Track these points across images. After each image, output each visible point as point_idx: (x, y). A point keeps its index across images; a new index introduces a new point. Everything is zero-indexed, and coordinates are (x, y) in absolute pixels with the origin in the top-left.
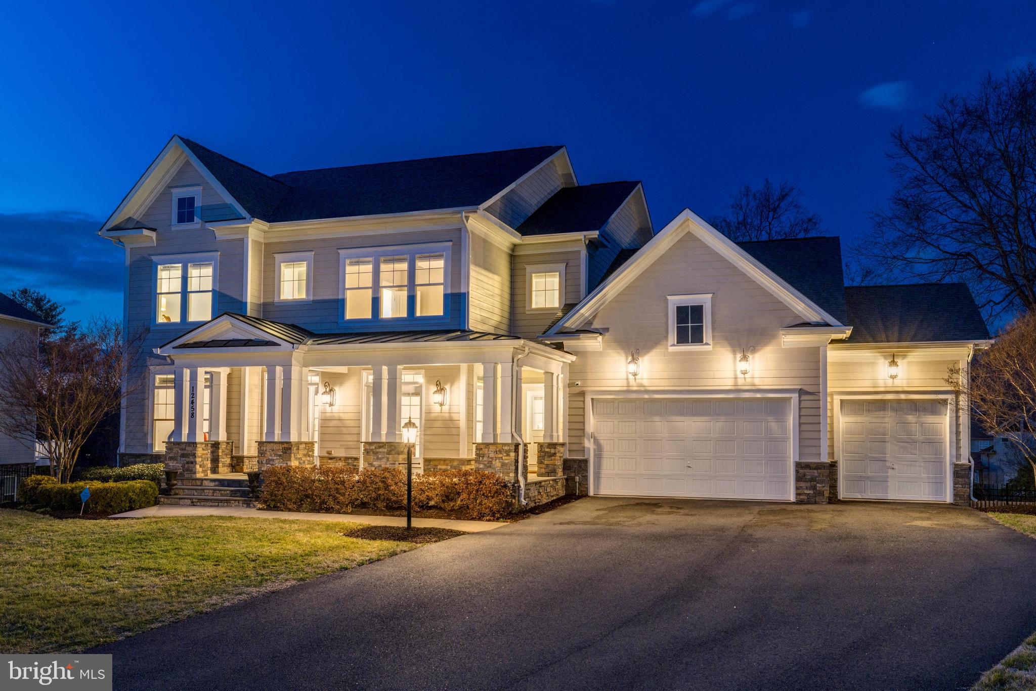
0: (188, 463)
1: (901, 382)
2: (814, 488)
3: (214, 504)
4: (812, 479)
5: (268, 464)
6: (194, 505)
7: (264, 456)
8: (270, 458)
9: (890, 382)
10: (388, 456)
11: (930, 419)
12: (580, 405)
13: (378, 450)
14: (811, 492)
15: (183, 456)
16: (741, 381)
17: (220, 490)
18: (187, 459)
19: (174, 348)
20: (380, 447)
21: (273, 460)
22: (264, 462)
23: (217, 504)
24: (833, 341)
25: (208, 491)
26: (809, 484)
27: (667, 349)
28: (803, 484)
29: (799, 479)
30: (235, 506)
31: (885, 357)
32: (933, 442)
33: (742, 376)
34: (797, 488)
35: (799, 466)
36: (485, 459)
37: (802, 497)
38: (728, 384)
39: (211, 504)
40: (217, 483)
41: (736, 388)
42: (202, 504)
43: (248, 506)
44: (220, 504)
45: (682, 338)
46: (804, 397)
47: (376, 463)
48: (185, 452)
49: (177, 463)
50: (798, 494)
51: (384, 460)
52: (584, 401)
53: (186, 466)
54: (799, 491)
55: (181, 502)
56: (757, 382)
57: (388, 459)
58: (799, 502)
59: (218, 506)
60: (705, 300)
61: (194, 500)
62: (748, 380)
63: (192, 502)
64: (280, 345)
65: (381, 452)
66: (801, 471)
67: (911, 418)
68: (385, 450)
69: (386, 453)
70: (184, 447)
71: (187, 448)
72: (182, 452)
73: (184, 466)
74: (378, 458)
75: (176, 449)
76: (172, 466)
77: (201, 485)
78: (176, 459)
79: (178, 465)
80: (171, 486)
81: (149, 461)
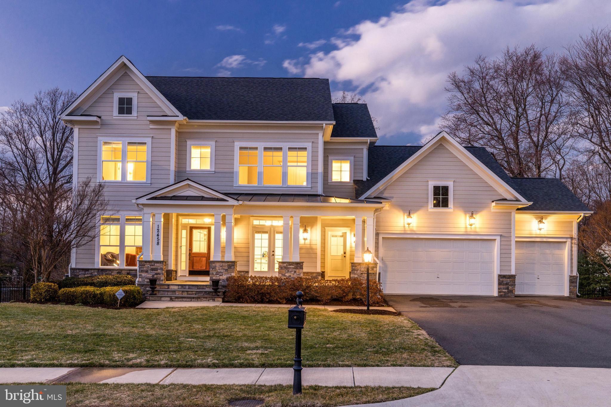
0: (156, 274)
1: (544, 232)
2: (508, 288)
3: (188, 300)
4: (507, 284)
5: (217, 275)
6: (173, 301)
7: (215, 270)
8: (219, 271)
9: (538, 232)
10: (295, 270)
11: (557, 252)
13: (288, 267)
14: (506, 291)
15: (152, 270)
16: (469, 230)
17: (188, 291)
18: (156, 272)
19: (147, 199)
20: (290, 265)
22: (215, 273)
24: (518, 209)
25: (178, 292)
26: (505, 287)
27: (428, 210)
28: (502, 287)
29: (500, 284)
30: (204, 301)
31: (536, 218)
32: (559, 264)
33: (470, 227)
34: (499, 289)
35: (500, 276)
36: (358, 272)
37: (501, 293)
38: (462, 230)
39: (185, 300)
40: (180, 287)
41: (466, 233)
42: (180, 300)
43: (214, 300)
44: (193, 300)
45: (436, 205)
46: (503, 239)
47: (287, 275)
48: (154, 267)
49: (149, 274)
50: (499, 292)
51: (293, 272)
52: (378, 239)
53: (155, 276)
54: (500, 291)
55: (163, 299)
56: (478, 230)
57: (295, 272)
58: (500, 296)
59: (191, 301)
60: (449, 183)
61: (173, 298)
62: (473, 229)
63: (171, 299)
64: (228, 201)
65: (290, 268)
66: (501, 279)
67: (548, 251)
68: (294, 267)
69: (293, 268)
70: (153, 264)
71: (155, 264)
72: (152, 267)
73: (153, 276)
74: (288, 271)
75: (147, 265)
76: (144, 276)
77: (168, 288)
78: (147, 272)
79: (149, 275)
80: (153, 289)
81: (96, 273)
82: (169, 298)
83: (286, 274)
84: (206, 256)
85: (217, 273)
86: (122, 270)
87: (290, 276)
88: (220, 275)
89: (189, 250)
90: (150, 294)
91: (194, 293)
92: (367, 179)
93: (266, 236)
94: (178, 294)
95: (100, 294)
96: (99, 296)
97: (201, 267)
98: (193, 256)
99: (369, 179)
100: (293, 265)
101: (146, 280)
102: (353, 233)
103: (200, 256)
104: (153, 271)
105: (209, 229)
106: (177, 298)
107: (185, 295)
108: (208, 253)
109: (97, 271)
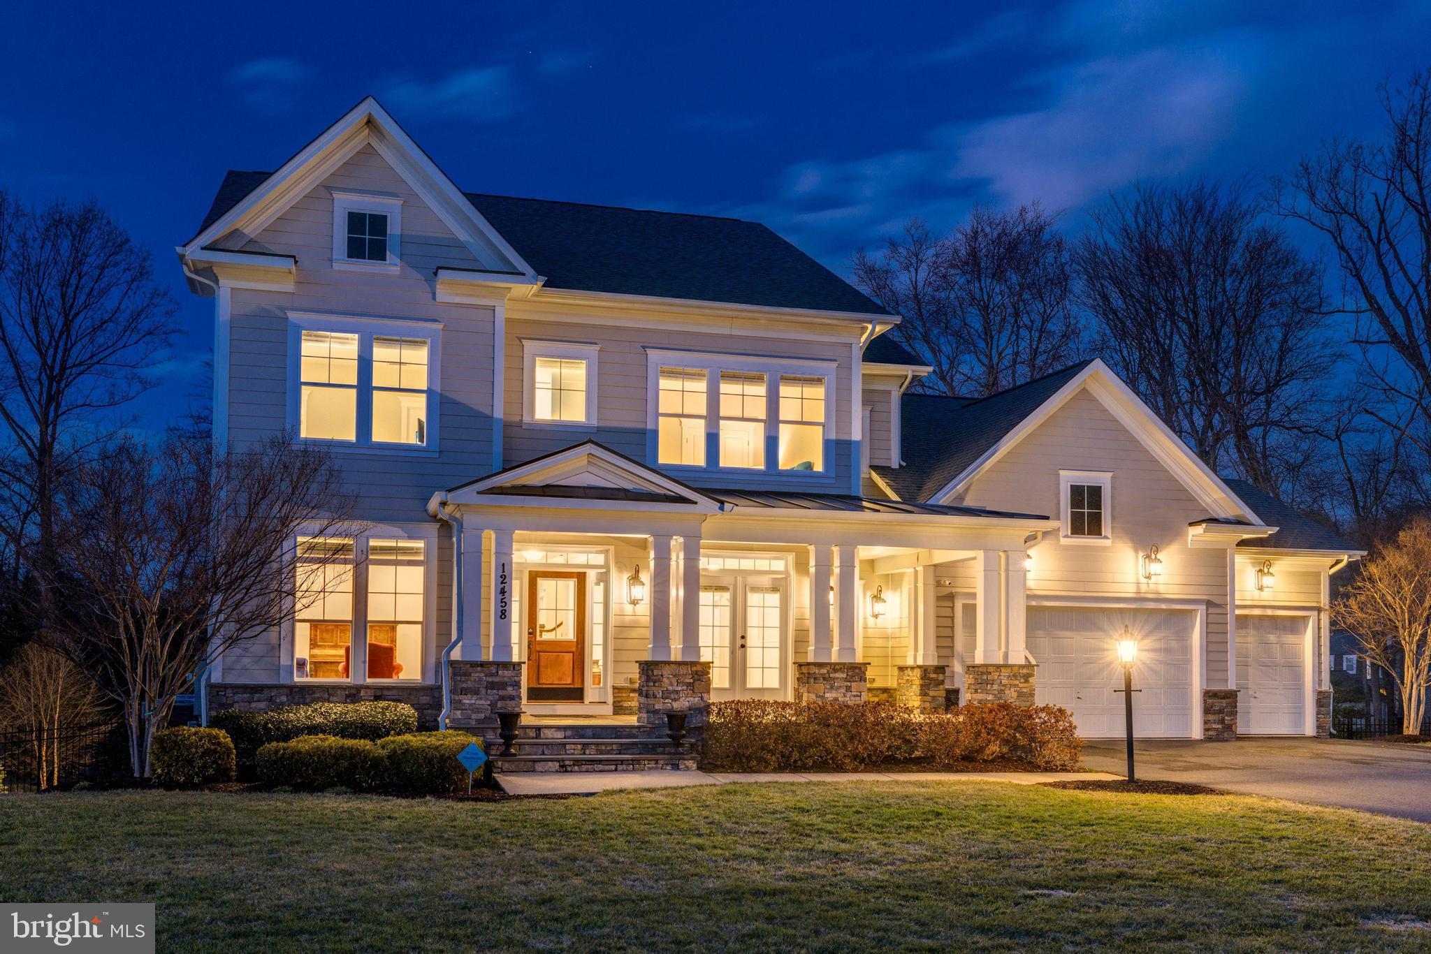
0: (502, 698)
1: (1267, 596)
2: (1222, 721)
3: (607, 768)
4: (1221, 711)
5: (667, 698)
6: (566, 771)
8: (670, 688)
9: (1257, 593)
10: (849, 684)
11: (1290, 639)
12: (948, 612)
13: (831, 675)
14: (1220, 726)
15: (491, 686)
16: (1144, 588)
17: (597, 744)
18: (501, 693)
20: (835, 671)
21: (677, 692)
22: (659, 695)
23: (613, 767)
25: (573, 746)
26: (1216, 717)
27: (1059, 541)
28: (1211, 717)
29: (1207, 710)
30: (650, 769)
31: (1254, 564)
32: (1294, 668)
33: (1145, 581)
34: (1206, 722)
35: (1208, 695)
36: (995, 687)
37: (1210, 733)
38: (1129, 590)
39: (601, 767)
40: (569, 733)
41: (1138, 596)
42: (584, 768)
43: (676, 767)
44: (620, 767)
45: (1077, 529)
46: (1211, 610)
47: (829, 696)
48: (497, 679)
49: (481, 699)
50: (1206, 730)
51: (843, 690)
52: (953, 608)
53: (500, 704)
54: (1207, 726)
55: (539, 767)
56: (1162, 589)
57: (848, 689)
58: (1209, 739)
59: (616, 770)
60: (1103, 479)
61: (567, 763)
62: (1152, 586)
63: (561, 766)
64: (696, 503)
65: (837, 678)
66: (1210, 701)
67: (1272, 638)
68: (845, 676)
69: (846, 680)
70: (493, 669)
71: (500, 672)
72: (490, 679)
73: (493, 704)
74: (832, 688)
75: (477, 675)
76: (471, 705)
77: (538, 736)
78: (475, 692)
79: (483, 702)
80: (508, 738)
81: (284, 699)
82: (557, 764)
83: (827, 695)
84: (574, 649)
85: (666, 695)
86: (359, 688)
87: (836, 699)
88: (675, 700)
89: (530, 633)
90: (501, 755)
91: (615, 747)
92: (900, 465)
93: (725, 598)
94: (574, 751)
95: (389, 757)
96: (387, 762)
97: (560, 679)
98: (538, 649)
99: (904, 464)
100: (843, 672)
101: (474, 716)
103: (557, 650)
104: (493, 689)
105: (581, 578)
106: (577, 762)
107: (591, 754)
108: (577, 642)
109: (286, 691)
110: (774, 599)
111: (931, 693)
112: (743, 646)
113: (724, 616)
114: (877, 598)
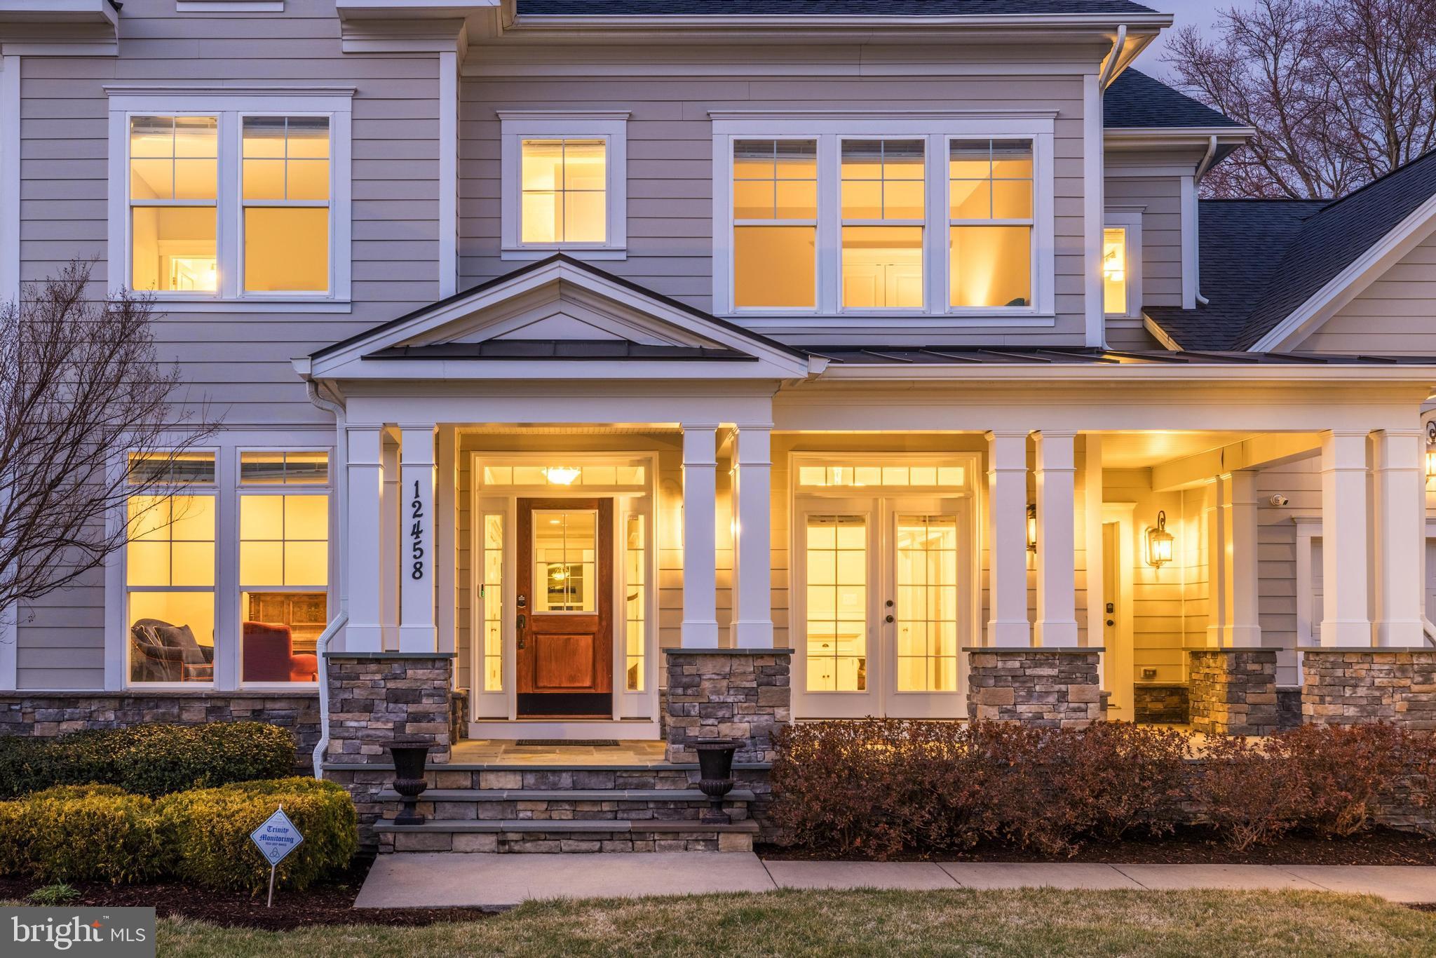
0: (416, 718)
3: (584, 846)
5: (708, 716)
6: (511, 852)
8: (714, 698)
10: (1063, 687)
12: (1282, 553)
13: (1028, 672)
15: (395, 697)
17: (574, 802)
18: (412, 708)
19: (364, 358)
20: (1037, 664)
21: (729, 706)
22: (695, 711)
23: (597, 845)
25: (530, 806)
30: (664, 849)
36: (1361, 691)
39: (572, 844)
40: (530, 779)
42: (544, 846)
43: (713, 846)
44: (608, 845)
47: (1025, 710)
48: (401, 685)
49: (377, 720)
51: (1052, 699)
52: (1293, 545)
53: (409, 728)
55: (461, 842)
57: (1063, 696)
59: (600, 850)
61: (511, 836)
63: (502, 843)
64: (756, 359)
65: (1040, 677)
68: (1054, 672)
69: (1055, 679)
70: (397, 668)
71: (410, 672)
72: (391, 685)
73: (399, 727)
74: (1030, 693)
75: (372, 676)
76: (357, 729)
77: (475, 786)
78: (368, 708)
79: (380, 725)
80: (410, 795)
81: (111, 716)
82: (493, 838)
83: (1020, 708)
84: (595, 629)
85: (708, 710)
86: (227, 698)
87: (1039, 716)
88: (722, 720)
89: (519, 603)
90: (398, 821)
91: (606, 807)
92: (1198, 303)
93: (855, 536)
94: (528, 818)
95: (160, 831)
96: (156, 840)
97: (572, 678)
98: (534, 629)
99: (1206, 301)
100: (1052, 666)
101: (365, 749)
102: (1143, 527)
103: (569, 630)
104: (396, 702)
105: (605, 508)
106: (530, 835)
107: (563, 820)
108: (600, 616)
109: (116, 703)
110: (947, 535)
111: (1251, 698)
112: (890, 619)
113: (855, 568)
114: (1158, 532)
